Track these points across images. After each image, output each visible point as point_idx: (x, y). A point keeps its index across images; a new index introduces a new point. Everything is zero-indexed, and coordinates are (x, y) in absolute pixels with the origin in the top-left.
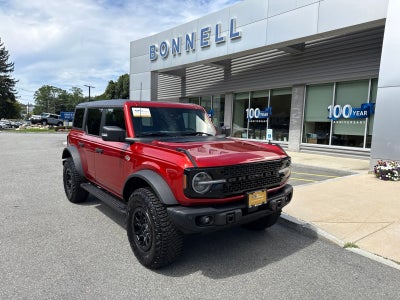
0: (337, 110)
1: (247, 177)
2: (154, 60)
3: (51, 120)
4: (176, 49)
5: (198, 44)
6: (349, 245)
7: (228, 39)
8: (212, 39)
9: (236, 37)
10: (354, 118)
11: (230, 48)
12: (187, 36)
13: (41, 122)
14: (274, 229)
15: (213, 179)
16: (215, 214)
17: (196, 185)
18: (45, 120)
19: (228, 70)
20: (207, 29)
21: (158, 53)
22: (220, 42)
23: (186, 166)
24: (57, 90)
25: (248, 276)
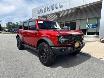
0: (88, 26)
1: (74, 38)
2: (39, 14)
3: (11, 31)
4: (45, 10)
5: (51, 9)
6: (100, 58)
7: (59, 7)
8: (55, 7)
9: (61, 7)
10: (93, 28)
11: (59, 10)
12: (48, 7)
13: (8, 31)
14: (78, 55)
15: (65, 38)
16: (66, 49)
17: (61, 40)
18: (9, 31)
19: (59, 16)
20: (53, 5)
21: (40, 12)
22: (57, 8)
23: (57, 35)
24: (12, 23)
25: (75, 67)
